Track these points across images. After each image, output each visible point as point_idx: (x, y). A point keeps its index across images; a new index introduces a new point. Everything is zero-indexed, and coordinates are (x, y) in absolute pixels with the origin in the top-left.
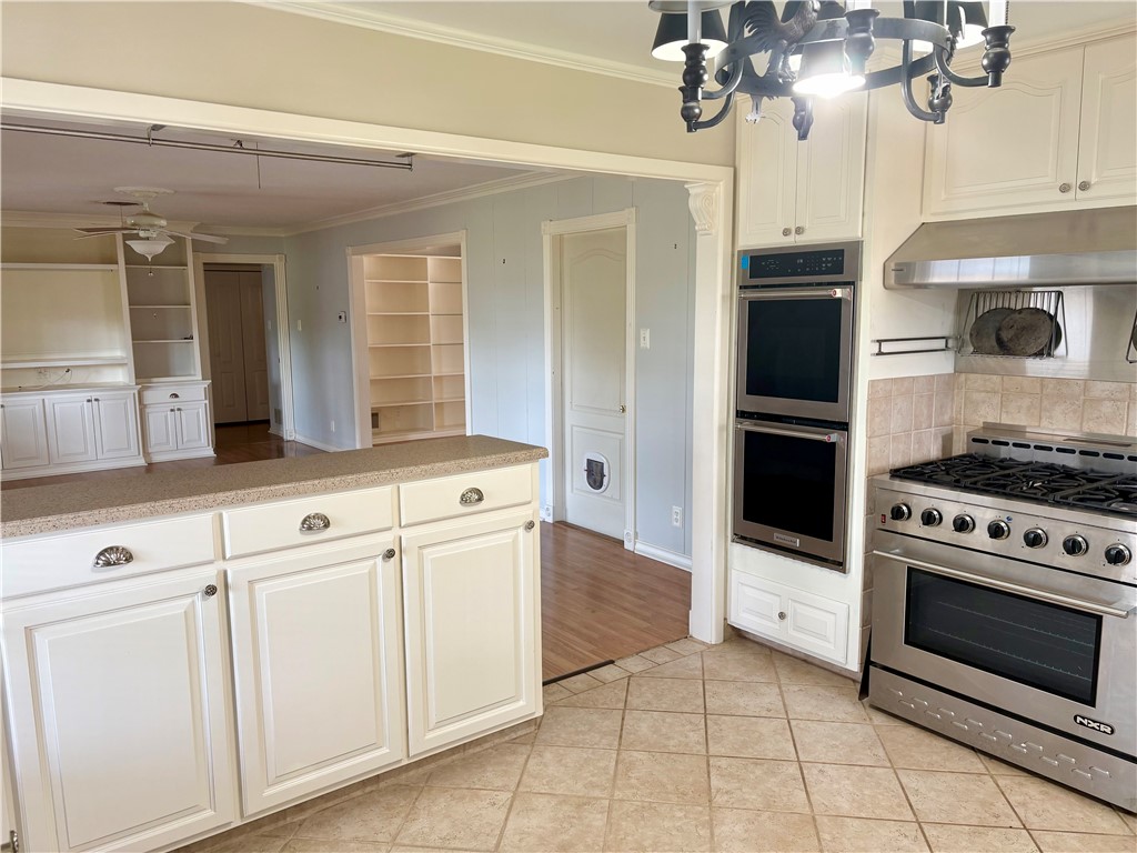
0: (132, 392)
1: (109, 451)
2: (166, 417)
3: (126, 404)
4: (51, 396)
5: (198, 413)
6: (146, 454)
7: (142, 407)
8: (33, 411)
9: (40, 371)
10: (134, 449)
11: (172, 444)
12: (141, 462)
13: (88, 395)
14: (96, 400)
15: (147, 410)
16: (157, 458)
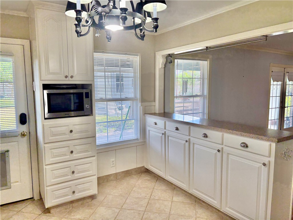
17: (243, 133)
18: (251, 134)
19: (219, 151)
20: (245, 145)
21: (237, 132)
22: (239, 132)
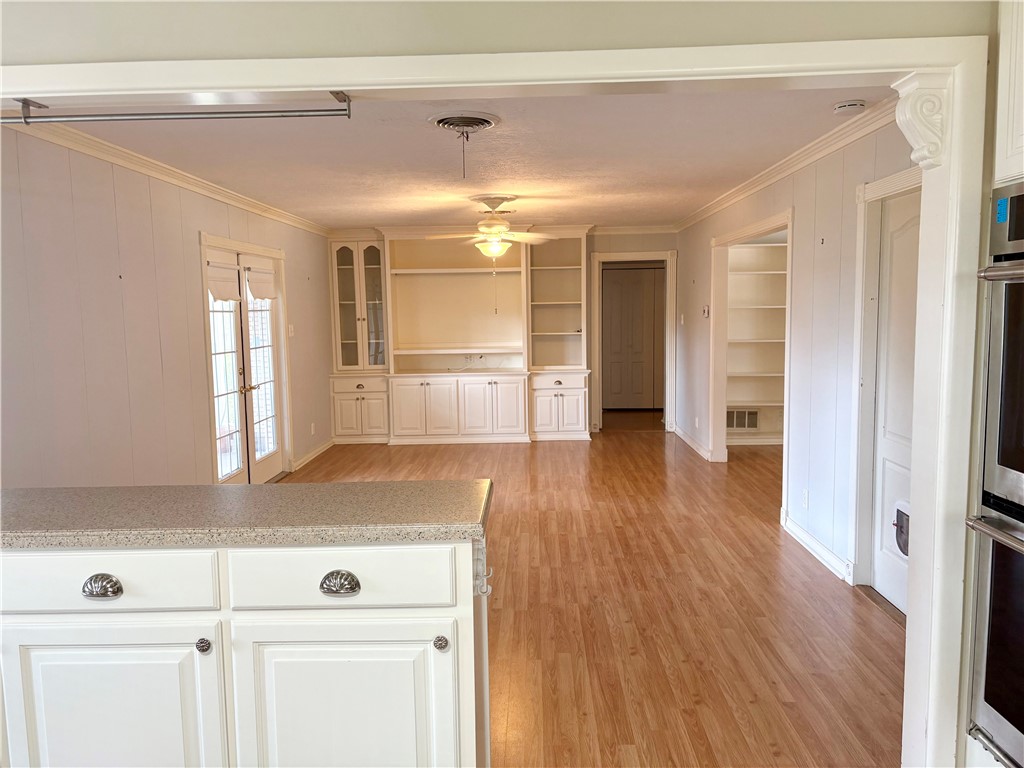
0: (523, 378)
1: (502, 427)
2: (551, 401)
3: (517, 388)
4: (462, 378)
5: (578, 400)
6: (532, 432)
7: (531, 391)
8: (450, 389)
9: (468, 356)
10: (521, 428)
11: (554, 426)
12: (526, 439)
13: (489, 379)
14: (495, 383)
15: (537, 394)
16: (541, 437)
17: (331, 530)
18: (371, 527)
19: (204, 646)
20: (343, 584)
21: (299, 531)
22: (309, 529)
